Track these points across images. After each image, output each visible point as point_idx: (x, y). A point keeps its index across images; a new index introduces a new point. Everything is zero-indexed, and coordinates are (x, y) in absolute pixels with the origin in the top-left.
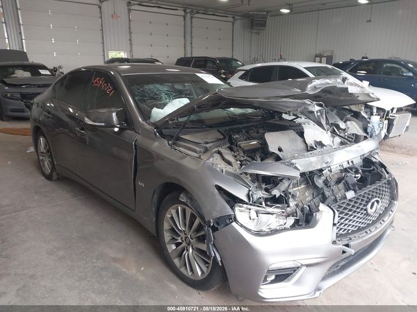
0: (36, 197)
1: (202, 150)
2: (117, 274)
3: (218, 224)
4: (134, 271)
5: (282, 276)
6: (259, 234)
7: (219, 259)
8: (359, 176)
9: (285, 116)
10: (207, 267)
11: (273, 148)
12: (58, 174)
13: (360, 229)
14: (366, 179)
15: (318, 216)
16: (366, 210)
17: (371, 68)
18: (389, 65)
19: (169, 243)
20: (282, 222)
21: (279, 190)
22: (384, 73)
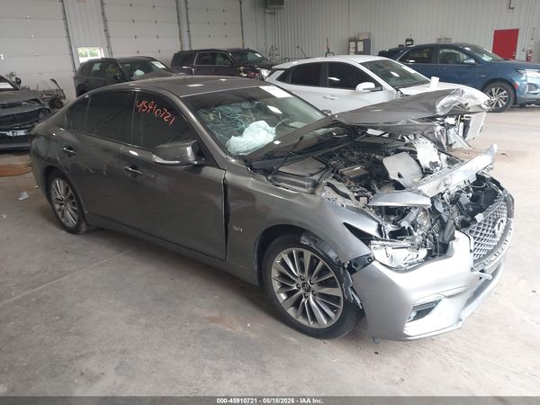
0: (70, 257)
1: (310, 183)
2: (222, 336)
3: (356, 265)
4: (241, 330)
5: (423, 311)
6: (398, 270)
7: (359, 302)
8: (470, 195)
9: (370, 131)
10: (335, 313)
11: (393, 176)
12: (88, 225)
13: (489, 253)
14: (478, 197)
15: (454, 244)
16: (494, 232)
17: (425, 55)
18: (445, 50)
19: (279, 292)
20: (414, 255)
21: (408, 221)
22: (442, 62)
